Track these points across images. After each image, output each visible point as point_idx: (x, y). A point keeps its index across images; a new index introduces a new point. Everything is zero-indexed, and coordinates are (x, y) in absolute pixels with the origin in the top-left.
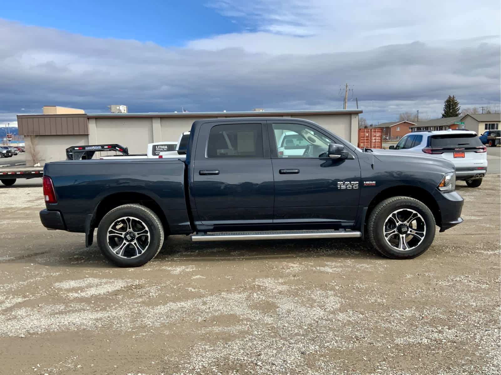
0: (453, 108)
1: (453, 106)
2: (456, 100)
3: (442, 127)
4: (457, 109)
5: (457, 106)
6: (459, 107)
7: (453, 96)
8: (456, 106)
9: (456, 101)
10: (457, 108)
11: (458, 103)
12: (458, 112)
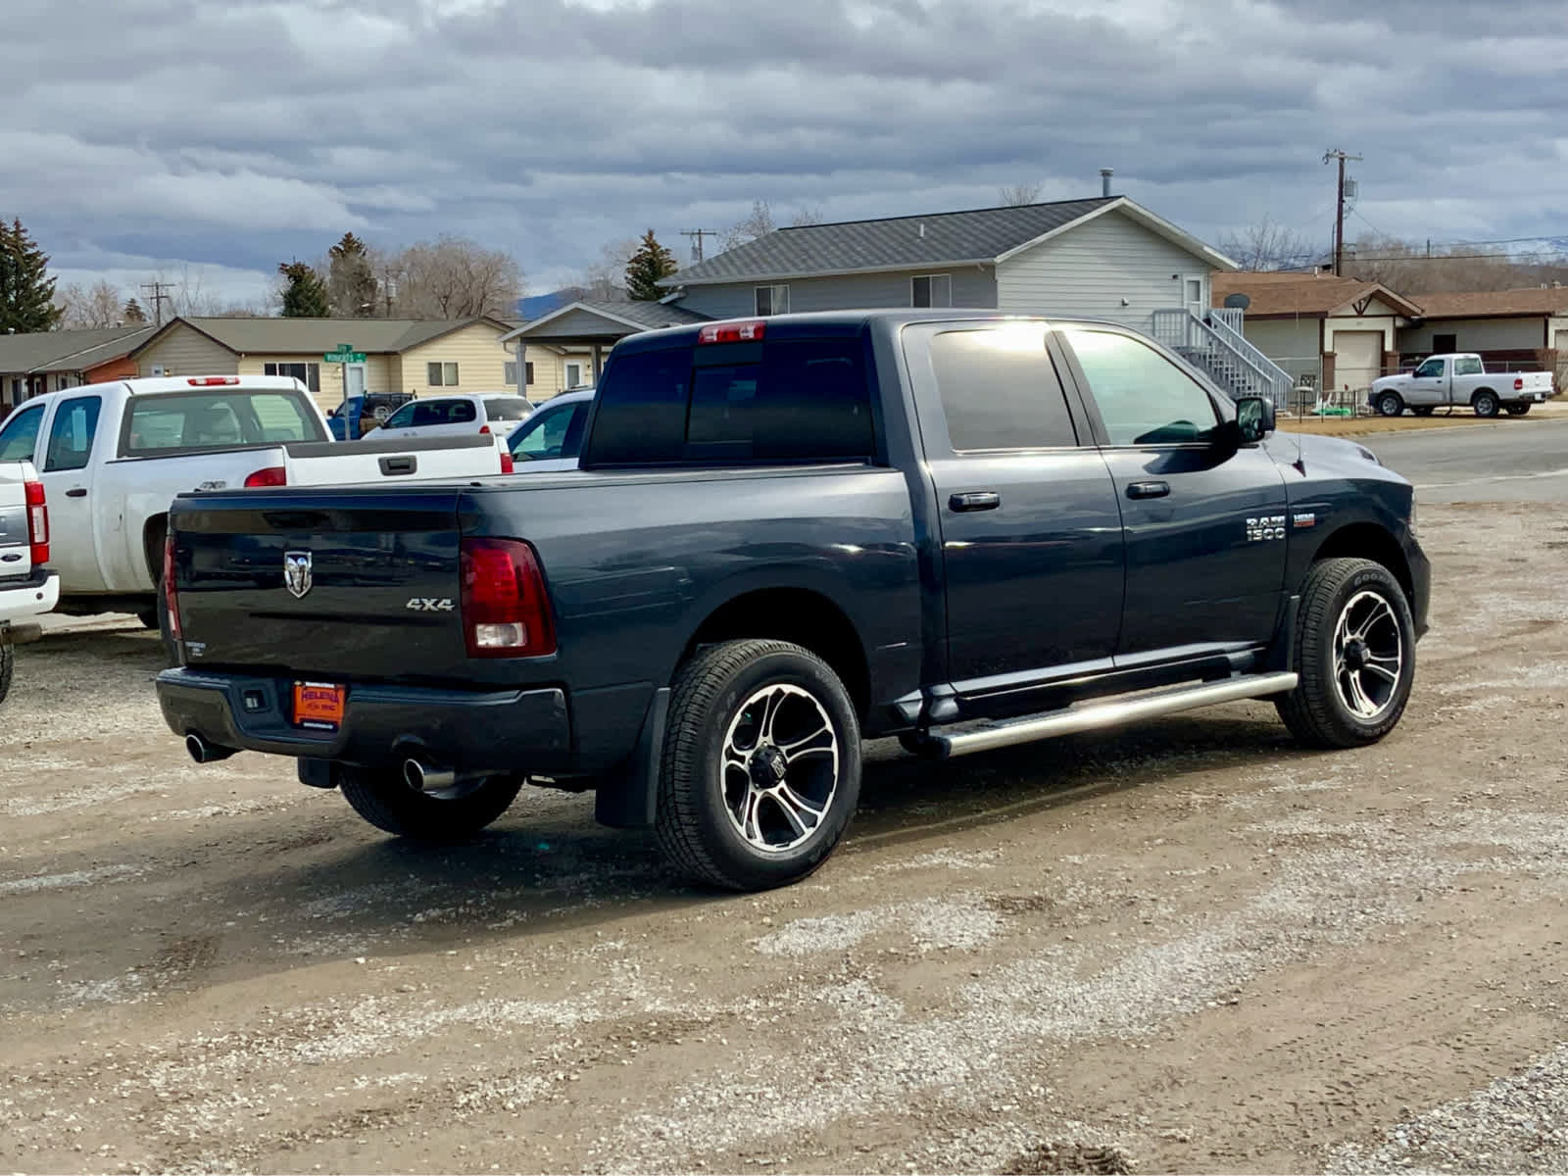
0: (22, 286)
1: (18, 273)
2: (34, 245)
3: (44, 376)
4: (42, 288)
5: (41, 275)
6: (49, 282)
7: (17, 224)
8: (34, 275)
9: (31, 251)
10: (39, 283)
11: (46, 260)
12: (45, 305)
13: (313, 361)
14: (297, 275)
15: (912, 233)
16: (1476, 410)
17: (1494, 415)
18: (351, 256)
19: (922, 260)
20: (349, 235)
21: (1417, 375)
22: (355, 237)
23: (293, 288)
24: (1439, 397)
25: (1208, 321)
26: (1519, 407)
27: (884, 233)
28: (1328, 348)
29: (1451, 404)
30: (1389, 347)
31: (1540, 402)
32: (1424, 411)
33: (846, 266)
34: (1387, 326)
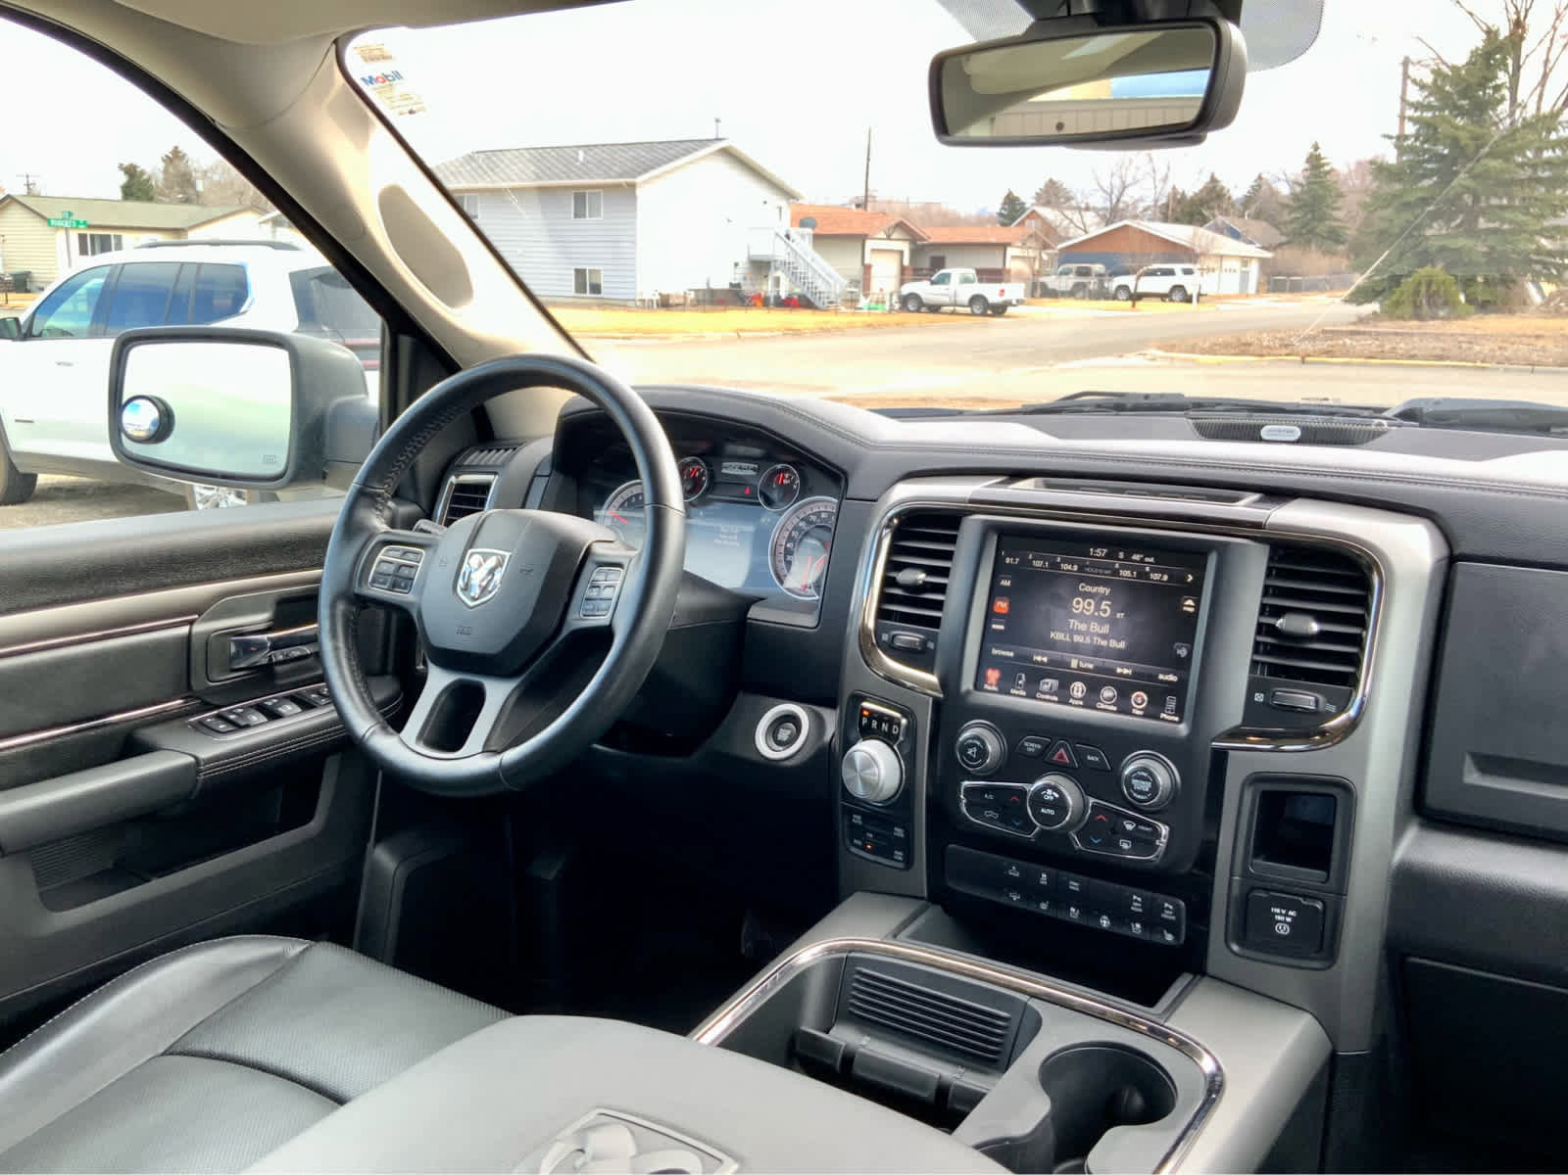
13: (118, 233)
14: (131, 171)
15: (572, 157)
16: (972, 311)
17: (984, 314)
18: (177, 162)
19: (580, 177)
20: (176, 148)
21: (933, 283)
22: (180, 149)
23: (129, 181)
24: (946, 300)
25: (788, 237)
26: (999, 310)
27: (553, 156)
28: (867, 262)
29: (955, 305)
30: (906, 262)
31: (1015, 306)
32: (935, 309)
33: (523, 180)
34: (905, 247)
